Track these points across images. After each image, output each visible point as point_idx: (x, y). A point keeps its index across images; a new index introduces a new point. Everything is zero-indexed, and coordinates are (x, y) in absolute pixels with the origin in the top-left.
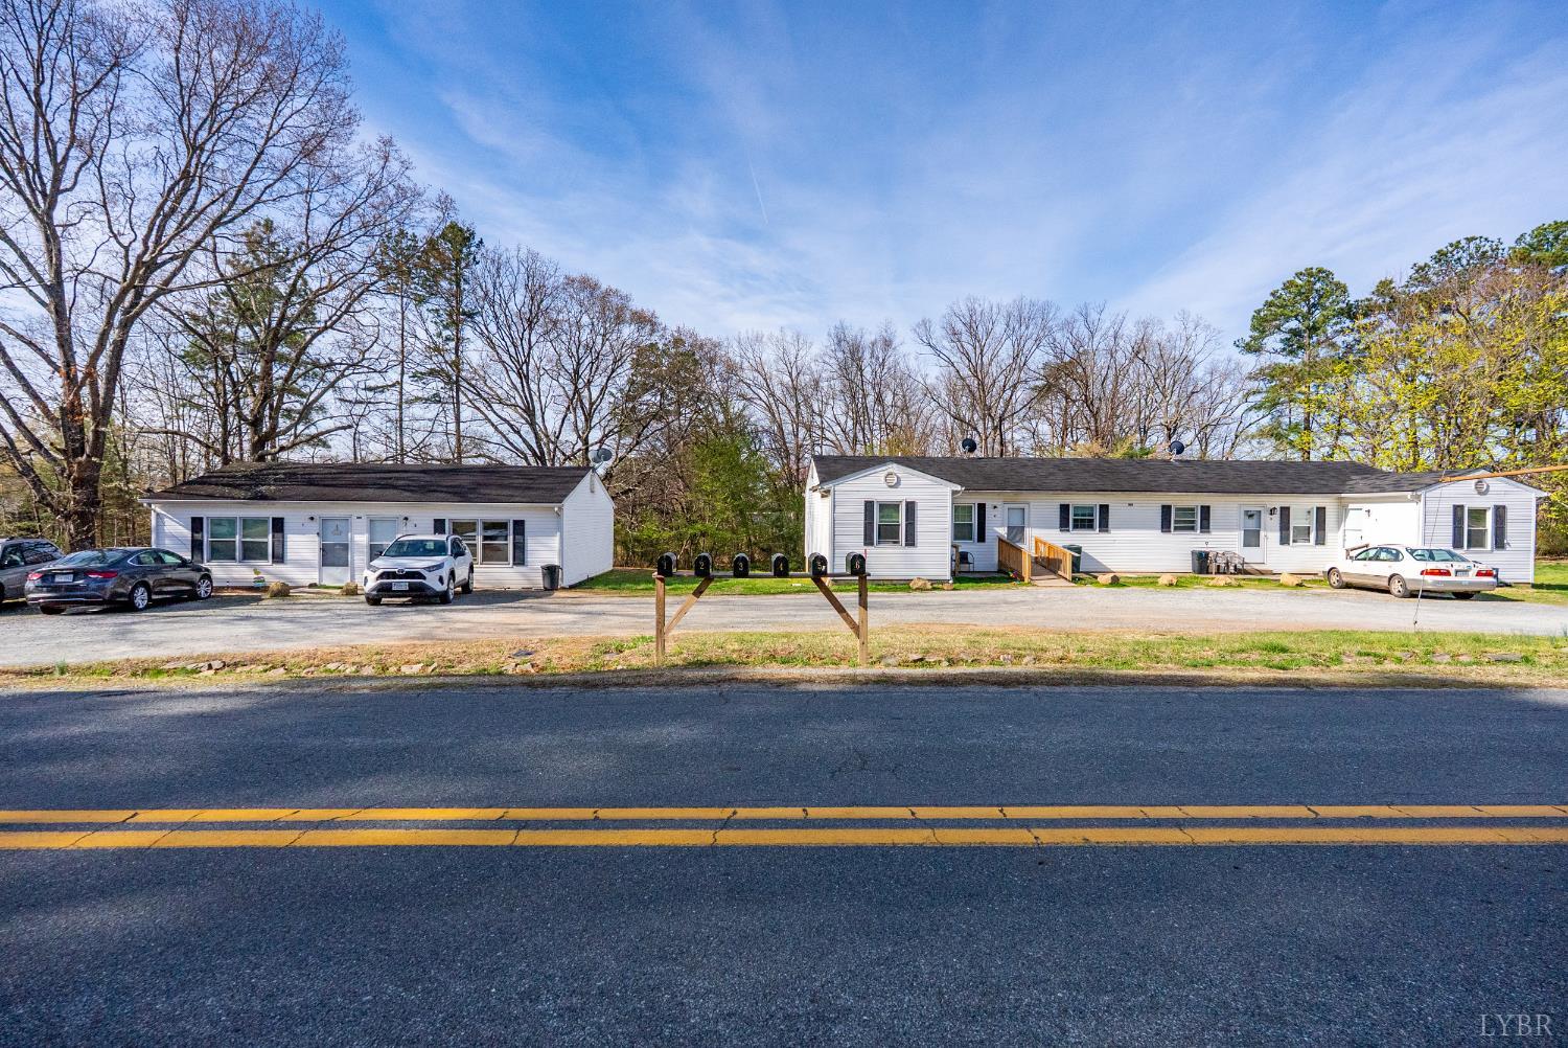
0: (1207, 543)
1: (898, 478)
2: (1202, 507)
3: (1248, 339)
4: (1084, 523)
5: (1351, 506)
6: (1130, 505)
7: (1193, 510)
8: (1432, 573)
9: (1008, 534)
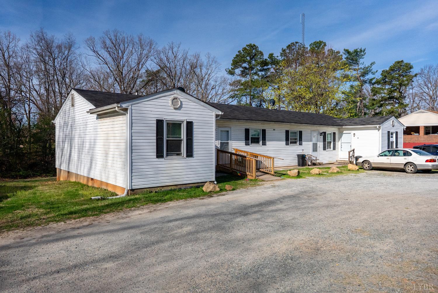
0: (303, 150)
1: (181, 102)
2: (299, 131)
3: (230, 69)
4: (255, 141)
5: (344, 132)
6: (274, 130)
7: (296, 133)
8: (431, 161)
9: (221, 147)
